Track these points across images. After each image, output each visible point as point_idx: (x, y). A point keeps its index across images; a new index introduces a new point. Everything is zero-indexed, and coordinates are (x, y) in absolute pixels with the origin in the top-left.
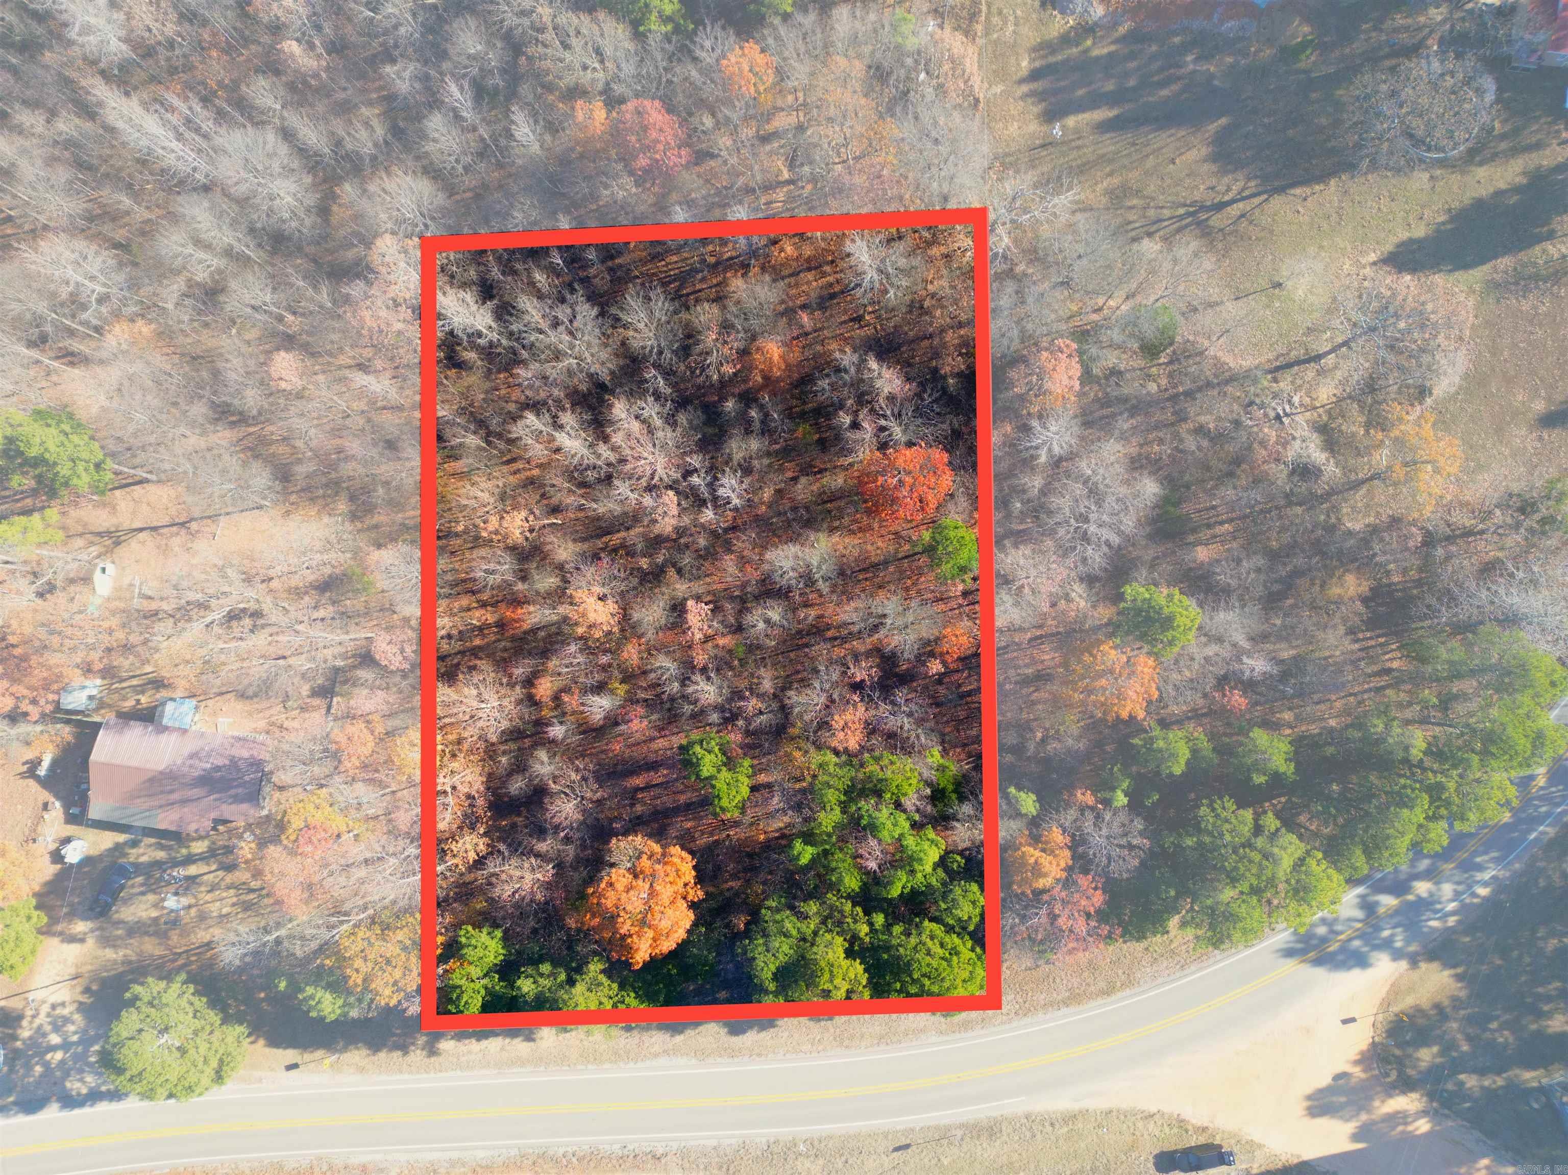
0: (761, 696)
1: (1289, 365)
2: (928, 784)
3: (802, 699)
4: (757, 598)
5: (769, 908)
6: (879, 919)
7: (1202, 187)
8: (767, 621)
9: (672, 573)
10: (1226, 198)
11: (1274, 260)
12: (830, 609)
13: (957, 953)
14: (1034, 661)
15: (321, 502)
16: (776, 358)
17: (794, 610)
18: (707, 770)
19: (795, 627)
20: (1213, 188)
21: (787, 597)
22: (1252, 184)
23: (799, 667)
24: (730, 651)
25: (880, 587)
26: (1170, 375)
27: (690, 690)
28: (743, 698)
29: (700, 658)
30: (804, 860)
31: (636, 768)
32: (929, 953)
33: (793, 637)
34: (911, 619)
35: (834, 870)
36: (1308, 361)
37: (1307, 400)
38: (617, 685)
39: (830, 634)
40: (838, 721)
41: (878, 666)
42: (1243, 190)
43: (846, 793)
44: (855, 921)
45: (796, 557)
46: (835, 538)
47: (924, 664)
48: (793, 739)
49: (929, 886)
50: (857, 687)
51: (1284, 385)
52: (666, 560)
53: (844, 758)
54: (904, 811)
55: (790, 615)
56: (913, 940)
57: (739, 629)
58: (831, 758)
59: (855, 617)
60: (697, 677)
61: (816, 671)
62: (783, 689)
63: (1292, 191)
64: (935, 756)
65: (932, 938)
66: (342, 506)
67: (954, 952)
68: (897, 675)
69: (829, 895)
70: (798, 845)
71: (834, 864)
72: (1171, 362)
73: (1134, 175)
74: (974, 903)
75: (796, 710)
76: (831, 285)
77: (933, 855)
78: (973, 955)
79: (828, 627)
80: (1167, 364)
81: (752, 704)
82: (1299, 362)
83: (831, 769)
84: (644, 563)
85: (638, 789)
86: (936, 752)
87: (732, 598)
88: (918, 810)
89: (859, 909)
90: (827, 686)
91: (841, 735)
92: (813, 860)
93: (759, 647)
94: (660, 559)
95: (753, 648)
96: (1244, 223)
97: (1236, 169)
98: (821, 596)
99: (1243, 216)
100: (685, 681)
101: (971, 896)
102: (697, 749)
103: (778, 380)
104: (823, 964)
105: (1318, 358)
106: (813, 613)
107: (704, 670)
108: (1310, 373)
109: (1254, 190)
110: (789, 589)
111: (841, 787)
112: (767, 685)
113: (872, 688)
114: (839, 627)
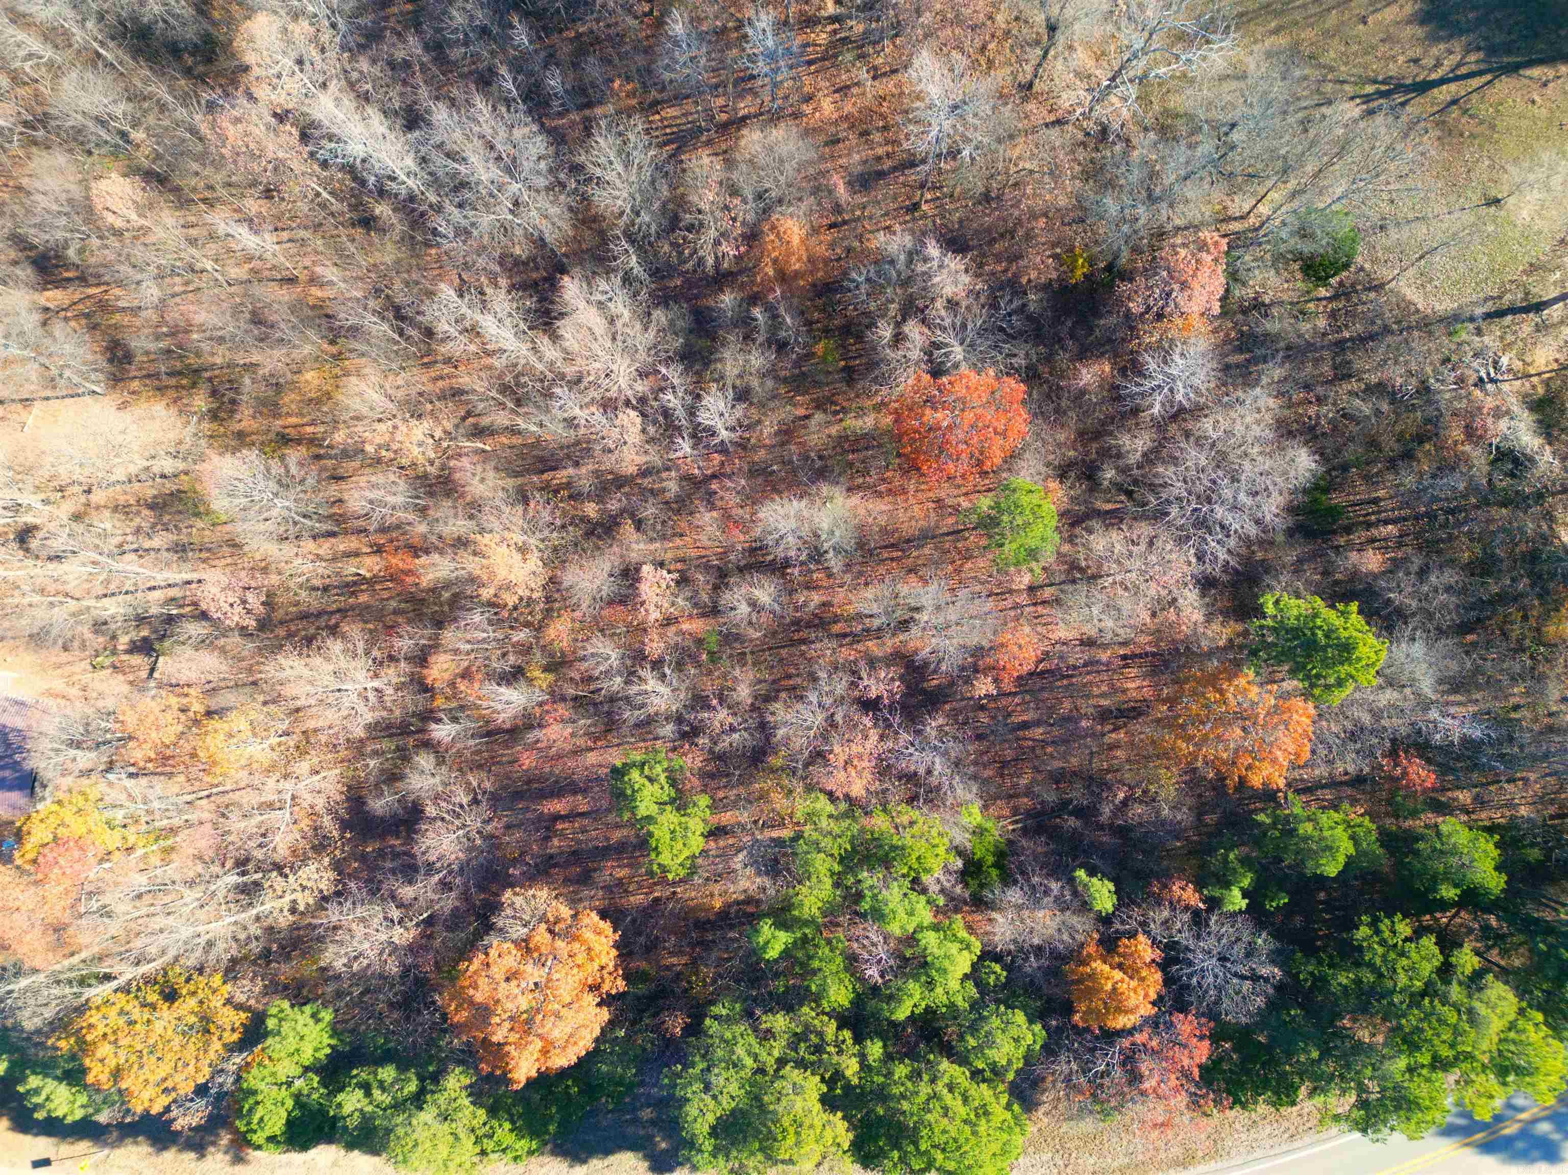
0: (733, 708)
1: (1500, 314)
2: (960, 852)
3: (790, 717)
4: (741, 570)
5: (716, 1018)
6: (875, 1049)
7: (1401, 59)
8: (753, 604)
9: (628, 528)
10: (1434, 76)
11: (1491, 167)
12: (840, 595)
13: (986, 1113)
14: (1114, 690)
15: (173, 394)
16: (796, 241)
17: (791, 592)
18: (645, 806)
19: (790, 614)
20: (1416, 61)
21: (784, 575)
22: (1472, 58)
23: (793, 671)
24: (700, 642)
25: (910, 571)
26: (1333, 315)
27: (634, 689)
28: (710, 708)
29: (655, 646)
30: (773, 953)
31: (558, 789)
32: (946, 1110)
33: (786, 628)
34: (953, 618)
35: (814, 972)
36: (1526, 310)
37: (1518, 365)
38: (537, 673)
39: (837, 628)
40: (839, 752)
41: (901, 678)
42: (1459, 65)
43: (842, 860)
44: (840, 1052)
45: (800, 518)
46: (855, 500)
47: (968, 681)
48: (773, 771)
49: (952, 1006)
50: (869, 705)
51: (1490, 340)
52: (623, 511)
53: (843, 806)
54: (924, 891)
55: (784, 599)
56: (925, 1089)
57: (713, 611)
58: (823, 804)
59: (875, 608)
60: (646, 673)
61: (815, 679)
62: (768, 699)
63: (1528, 72)
64: (974, 815)
65: (951, 1088)
66: (200, 402)
67: (984, 1112)
68: (924, 692)
69: (805, 1009)
70: (766, 929)
71: (816, 964)
72: (1335, 297)
73: (1308, 34)
74: (1016, 1040)
75: (781, 733)
76: (879, 159)
77: (963, 963)
78: (1008, 1115)
79: (836, 619)
80: (1330, 299)
81: (721, 717)
82: (1513, 310)
83: (824, 823)
84: (591, 509)
85: (556, 817)
86: (975, 809)
87: (707, 567)
88: (942, 891)
89: (847, 1034)
90: (828, 701)
91: (841, 775)
92: (786, 954)
93: (738, 637)
94: (613, 506)
95: (729, 638)
96: (1455, 112)
97: (1451, 36)
98: (830, 576)
99: (1454, 102)
100: (631, 676)
101: (1014, 1032)
102: (635, 775)
103: (797, 275)
104: (786, 1121)
105: (1539, 307)
106: (816, 598)
107: (657, 665)
108: (1527, 325)
109: (1474, 67)
110: (786, 563)
111: (836, 852)
112: (744, 693)
113: (891, 708)
114: (849, 619)
